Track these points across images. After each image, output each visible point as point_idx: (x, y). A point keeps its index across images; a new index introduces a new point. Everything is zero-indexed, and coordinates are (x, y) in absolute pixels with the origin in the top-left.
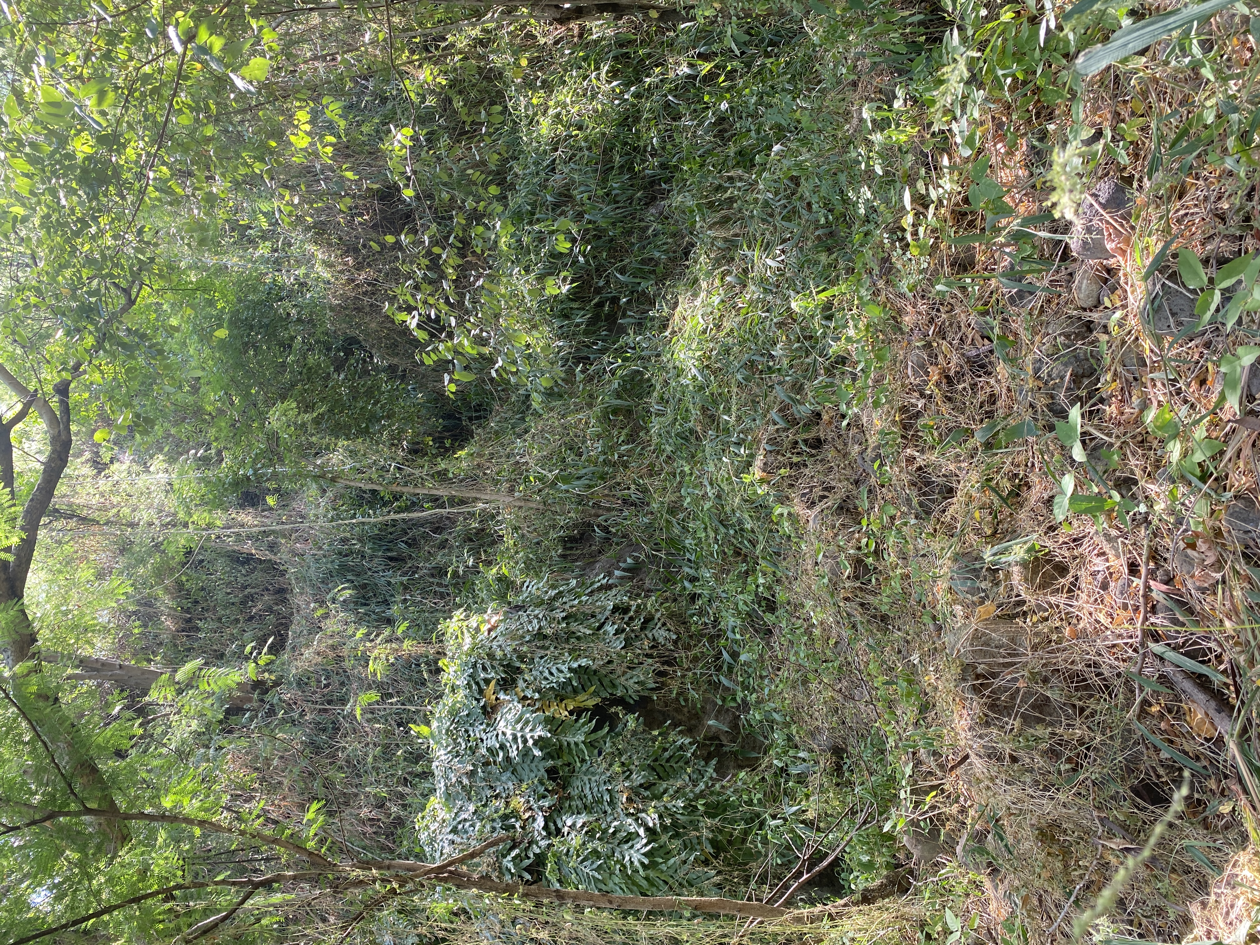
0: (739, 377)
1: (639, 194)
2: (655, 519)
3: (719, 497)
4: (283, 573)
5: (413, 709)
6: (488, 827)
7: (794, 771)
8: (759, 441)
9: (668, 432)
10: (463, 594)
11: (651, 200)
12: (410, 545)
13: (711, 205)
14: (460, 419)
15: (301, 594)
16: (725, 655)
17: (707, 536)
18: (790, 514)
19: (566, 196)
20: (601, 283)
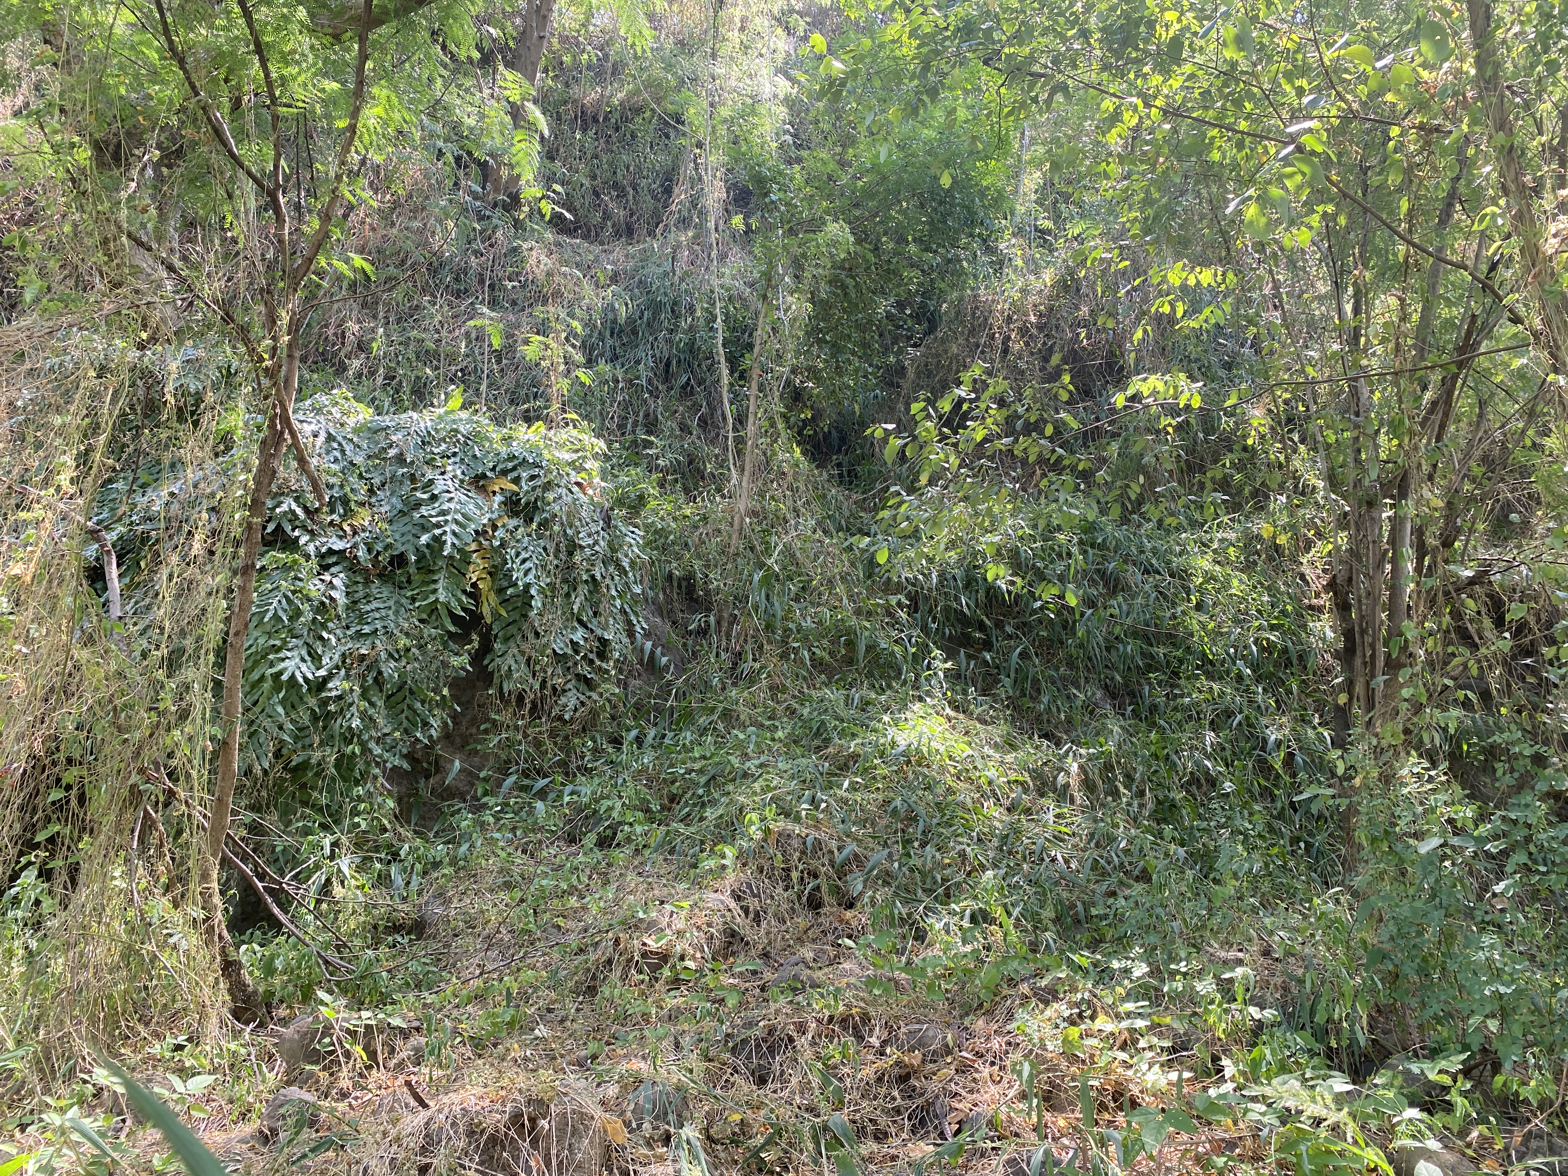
0: (898, 802)
1: (1118, 678)
2: (716, 693)
3: (745, 775)
4: (651, 233)
5: (483, 388)
6: (332, 480)
7: (394, 869)
8: (817, 828)
9: (826, 710)
10: (625, 454)
11: (1111, 692)
12: (684, 387)
13: (1108, 767)
14: (839, 451)
15: (627, 256)
16: (542, 783)
17: (694, 760)
18: (724, 867)
19: (1115, 587)
20: (1009, 629)
